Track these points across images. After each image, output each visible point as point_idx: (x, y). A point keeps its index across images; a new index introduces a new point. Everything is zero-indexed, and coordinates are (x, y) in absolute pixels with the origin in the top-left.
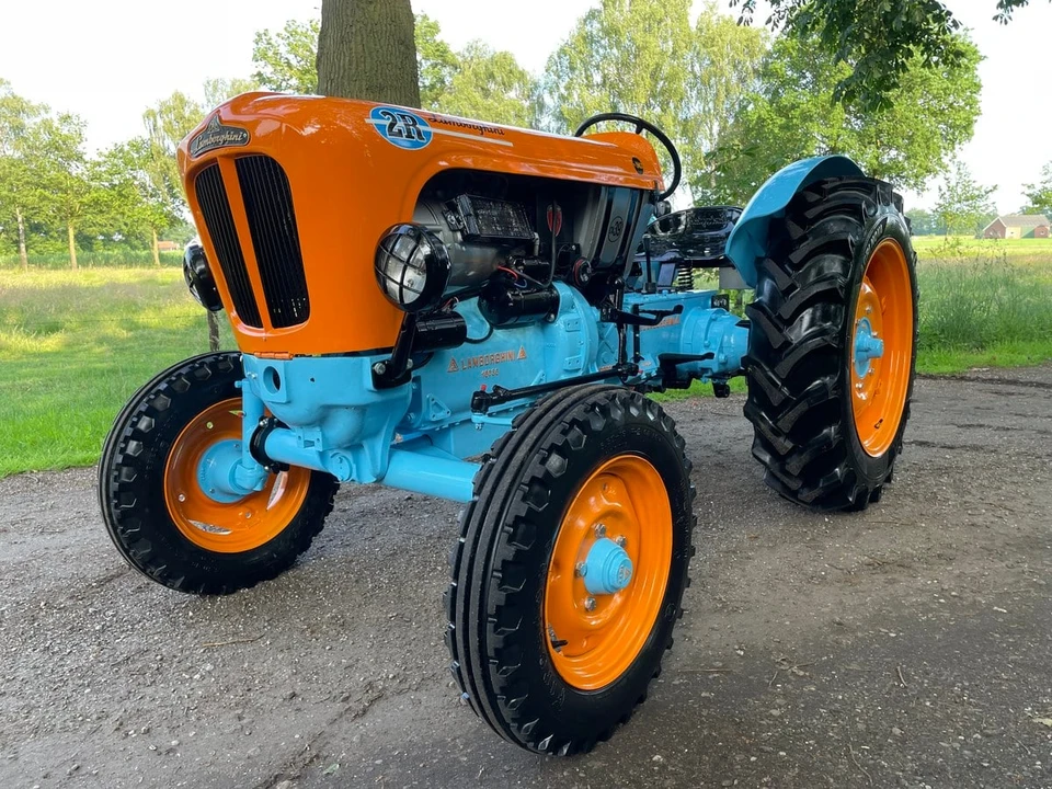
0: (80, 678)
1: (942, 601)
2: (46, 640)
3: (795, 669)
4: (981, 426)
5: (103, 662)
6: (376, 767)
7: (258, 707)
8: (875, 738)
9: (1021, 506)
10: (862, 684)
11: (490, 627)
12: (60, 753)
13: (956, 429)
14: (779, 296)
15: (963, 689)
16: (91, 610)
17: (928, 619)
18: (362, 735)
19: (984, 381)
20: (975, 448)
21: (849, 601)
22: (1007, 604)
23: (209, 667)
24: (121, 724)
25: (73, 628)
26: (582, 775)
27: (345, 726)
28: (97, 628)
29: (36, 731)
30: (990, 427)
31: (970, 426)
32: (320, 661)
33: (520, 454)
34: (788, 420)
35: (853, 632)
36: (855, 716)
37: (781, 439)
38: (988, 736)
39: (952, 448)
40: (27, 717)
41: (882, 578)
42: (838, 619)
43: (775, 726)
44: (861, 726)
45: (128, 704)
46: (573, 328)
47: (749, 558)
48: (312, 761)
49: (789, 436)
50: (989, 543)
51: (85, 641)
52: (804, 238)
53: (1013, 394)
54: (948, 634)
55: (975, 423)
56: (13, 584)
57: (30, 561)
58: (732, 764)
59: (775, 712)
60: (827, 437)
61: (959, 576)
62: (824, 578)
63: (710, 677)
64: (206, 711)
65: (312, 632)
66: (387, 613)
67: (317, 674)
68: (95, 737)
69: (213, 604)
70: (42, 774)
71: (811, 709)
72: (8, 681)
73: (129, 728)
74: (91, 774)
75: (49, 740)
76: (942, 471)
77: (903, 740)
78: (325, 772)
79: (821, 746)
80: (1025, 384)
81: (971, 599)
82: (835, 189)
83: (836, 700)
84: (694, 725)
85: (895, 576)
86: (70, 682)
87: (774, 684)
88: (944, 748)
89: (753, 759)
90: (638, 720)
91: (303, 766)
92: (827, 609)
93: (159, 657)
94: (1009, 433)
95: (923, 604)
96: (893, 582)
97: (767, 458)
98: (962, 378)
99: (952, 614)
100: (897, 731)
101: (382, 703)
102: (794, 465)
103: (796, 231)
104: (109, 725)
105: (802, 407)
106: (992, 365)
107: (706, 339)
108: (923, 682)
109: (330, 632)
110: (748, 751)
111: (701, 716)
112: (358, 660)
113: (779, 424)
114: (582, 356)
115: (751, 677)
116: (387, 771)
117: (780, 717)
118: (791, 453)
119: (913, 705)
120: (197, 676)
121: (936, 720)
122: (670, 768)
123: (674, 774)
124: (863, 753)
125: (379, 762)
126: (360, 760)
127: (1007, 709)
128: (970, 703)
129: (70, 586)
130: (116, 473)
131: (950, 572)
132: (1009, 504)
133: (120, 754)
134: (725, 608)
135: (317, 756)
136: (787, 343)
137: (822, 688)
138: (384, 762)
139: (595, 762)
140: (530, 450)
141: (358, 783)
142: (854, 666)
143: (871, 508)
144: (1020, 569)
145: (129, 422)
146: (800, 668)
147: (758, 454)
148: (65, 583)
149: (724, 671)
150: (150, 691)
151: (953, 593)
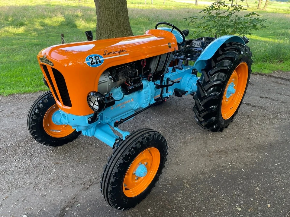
0: (26, 171)
1: (230, 166)
2: (18, 157)
3: (187, 185)
4: (267, 98)
5: (31, 166)
6: (88, 205)
7: (65, 185)
8: (198, 209)
9: (264, 132)
10: (201, 192)
11: (109, 194)
12: (21, 194)
13: (259, 98)
14: (205, 83)
15: (224, 196)
16: (29, 148)
17: (225, 172)
18: (86, 196)
19: (276, 77)
20: (261, 108)
21: (208, 164)
22: (246, 169)
23: (55, 171)
24: (34, 187)
25: (24, 154)
26: (131, 213)
27: (83, 192)
28: (30, 155)
29: (16, 187)
30: (269, 98)
31: (264, 97)
32: (80, 171)
33: (118, 156)
34: (203, 114)
35: (205, 174)
36: (196, 202)
37: (201, 118)
38: (224, 212)
39: (255, 107)
40: (14, 182)
41: (218, 156)
42: (202, 170)
43: (177, 203)
44: (197, 205)
45: (36, 180)
46: (147, 92)
47: (188, 146)
48: (74, 202)
49: (203, 118)
50: (250, 146)
51: (27, 159)
52: (215, 67)
53: (282, 84)
54: (227, 177)
55: (266, 96)
56: (11, 137)
57: (15, 129)
58: (164, 213)
59: (179, 199)
60: (212, 120)
61: (238, 157)
62: (204, 155)
63: (167, 186)
64: (53, 184)
65: (79, 161)
66: (97, 157)
67: (78, 175)
68: (29, 190)
69: (57, 149)
70: (17, 200)
71: (188, 198)
72: (10, 170)
73: (36, 188)
74: (27, 201)
75: (18, 190)
76: (249, 117)
77: (204, 211)
78: (77, 206)
79: (186, 210)
80: (287, 80)
81: (237, 166)
82: (228, 50)
83: (194, 196)
84: (160, 200)
85: (222, 156)
86: (23, 172)
87: (181, 189)
88: (213, 214)
89: (170, 212)
90: (147, 198)
91: (72, 204)
92: (201, 166)
93: (44, 166)
94: (274, 101)
95: (226, 166)
96: (221, 157)
97: (197, 120)
98: (270, 76)
99: (231, 170)
100: (204, 208)
101: (92, 186)
102: (204, 124)
103: (213, 64)
104: (32, 186)
105: (206, 112)
106: (280, 71)
107: (188, 84)
108: (216, 193)
109: (83, 162)
110: (169, 210)
111: (162, 198)
112: (88, 172)
113: (201, 115)
114: (149, 99)
115: (177, 187)
116: (90, 207)
117: (180, 200)
118: (203, 121)
119: (210, 200)
120: (52, 173)
121: (214, 205)
122: (151, 213)
123: (151, 215)
124: (194, 213)
125: (89, 204)
126: (85, 203)
127: (232, 204)
128: (224, 201)
129: (24, 139)
130: (31, 123)
131: (236, 156)
132: (261, 131)
133: (34, 195)
134: (177, 163)
135: (76, 201)
136: (205, 96)
137: (192, 192)
138: (90, 204)
139: (135, 210)
140: (121, 155)
141: (84, 210)
142: (201, 186)
143: (225, 130)
144: (254, 156)
145: (33, 111)
146: (189, 185)
147: (195, 119)
148: (23, 138)
149: (171, 184)
150: (41, 176)
151: (234, 164)
